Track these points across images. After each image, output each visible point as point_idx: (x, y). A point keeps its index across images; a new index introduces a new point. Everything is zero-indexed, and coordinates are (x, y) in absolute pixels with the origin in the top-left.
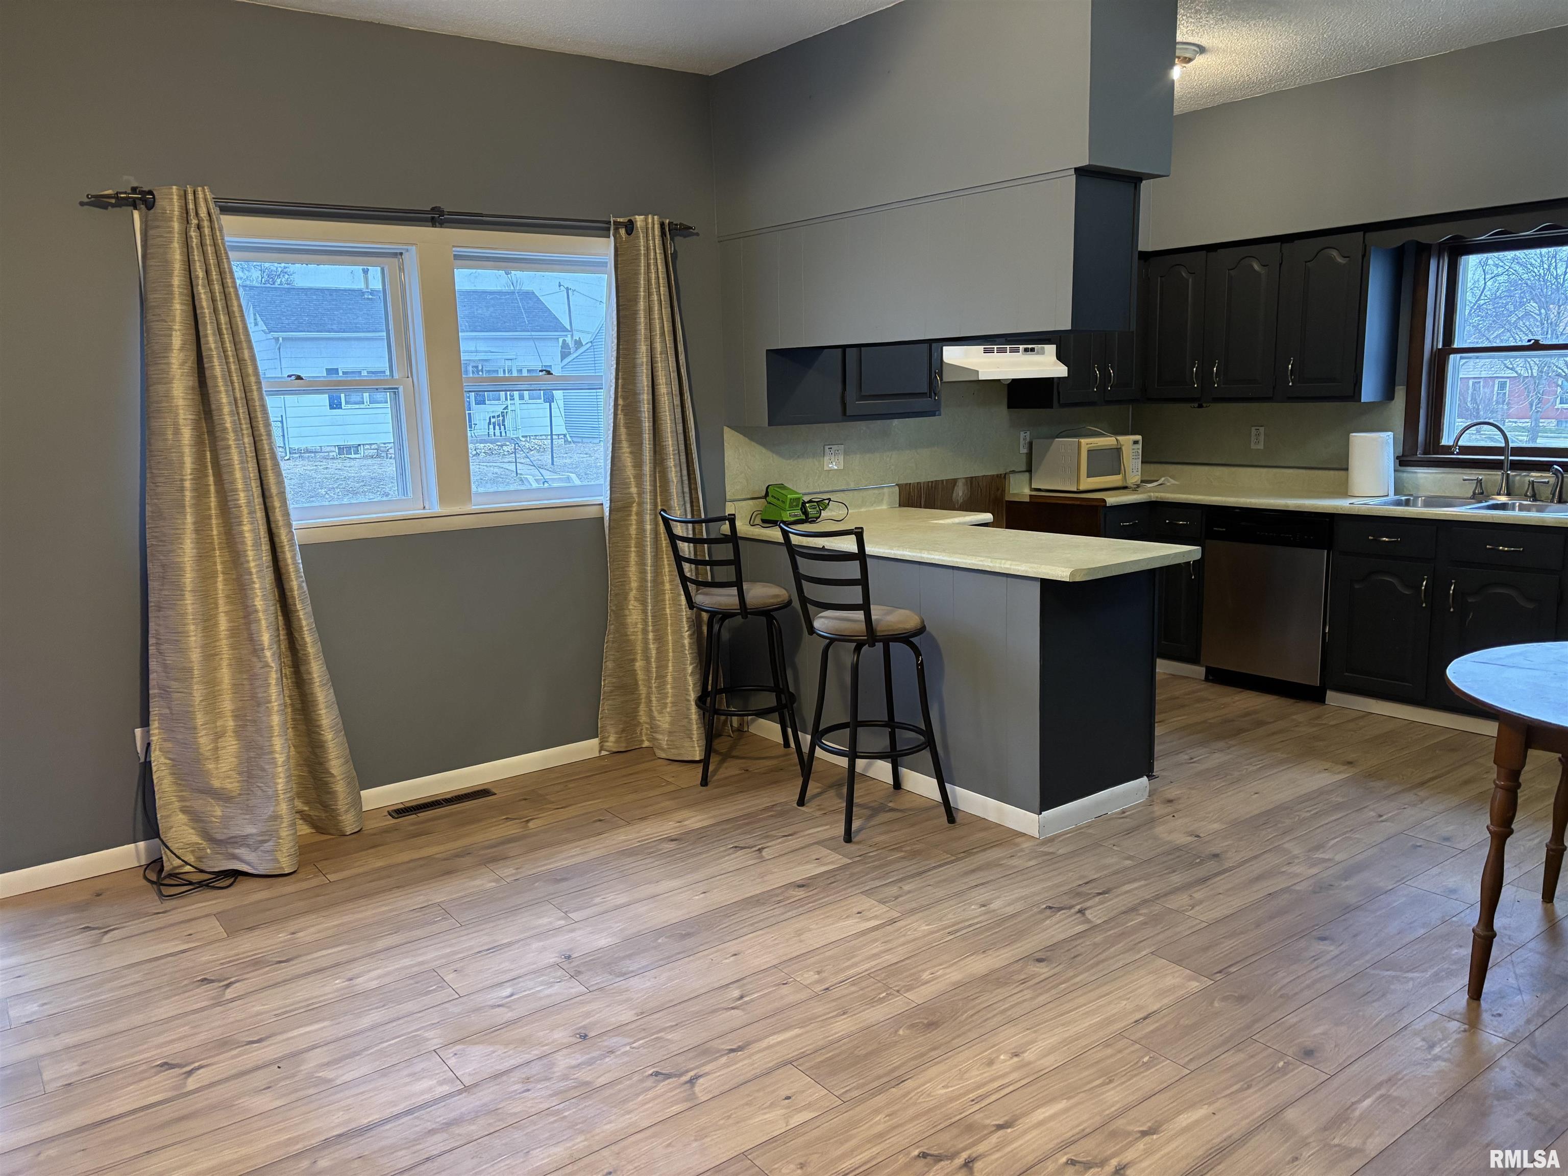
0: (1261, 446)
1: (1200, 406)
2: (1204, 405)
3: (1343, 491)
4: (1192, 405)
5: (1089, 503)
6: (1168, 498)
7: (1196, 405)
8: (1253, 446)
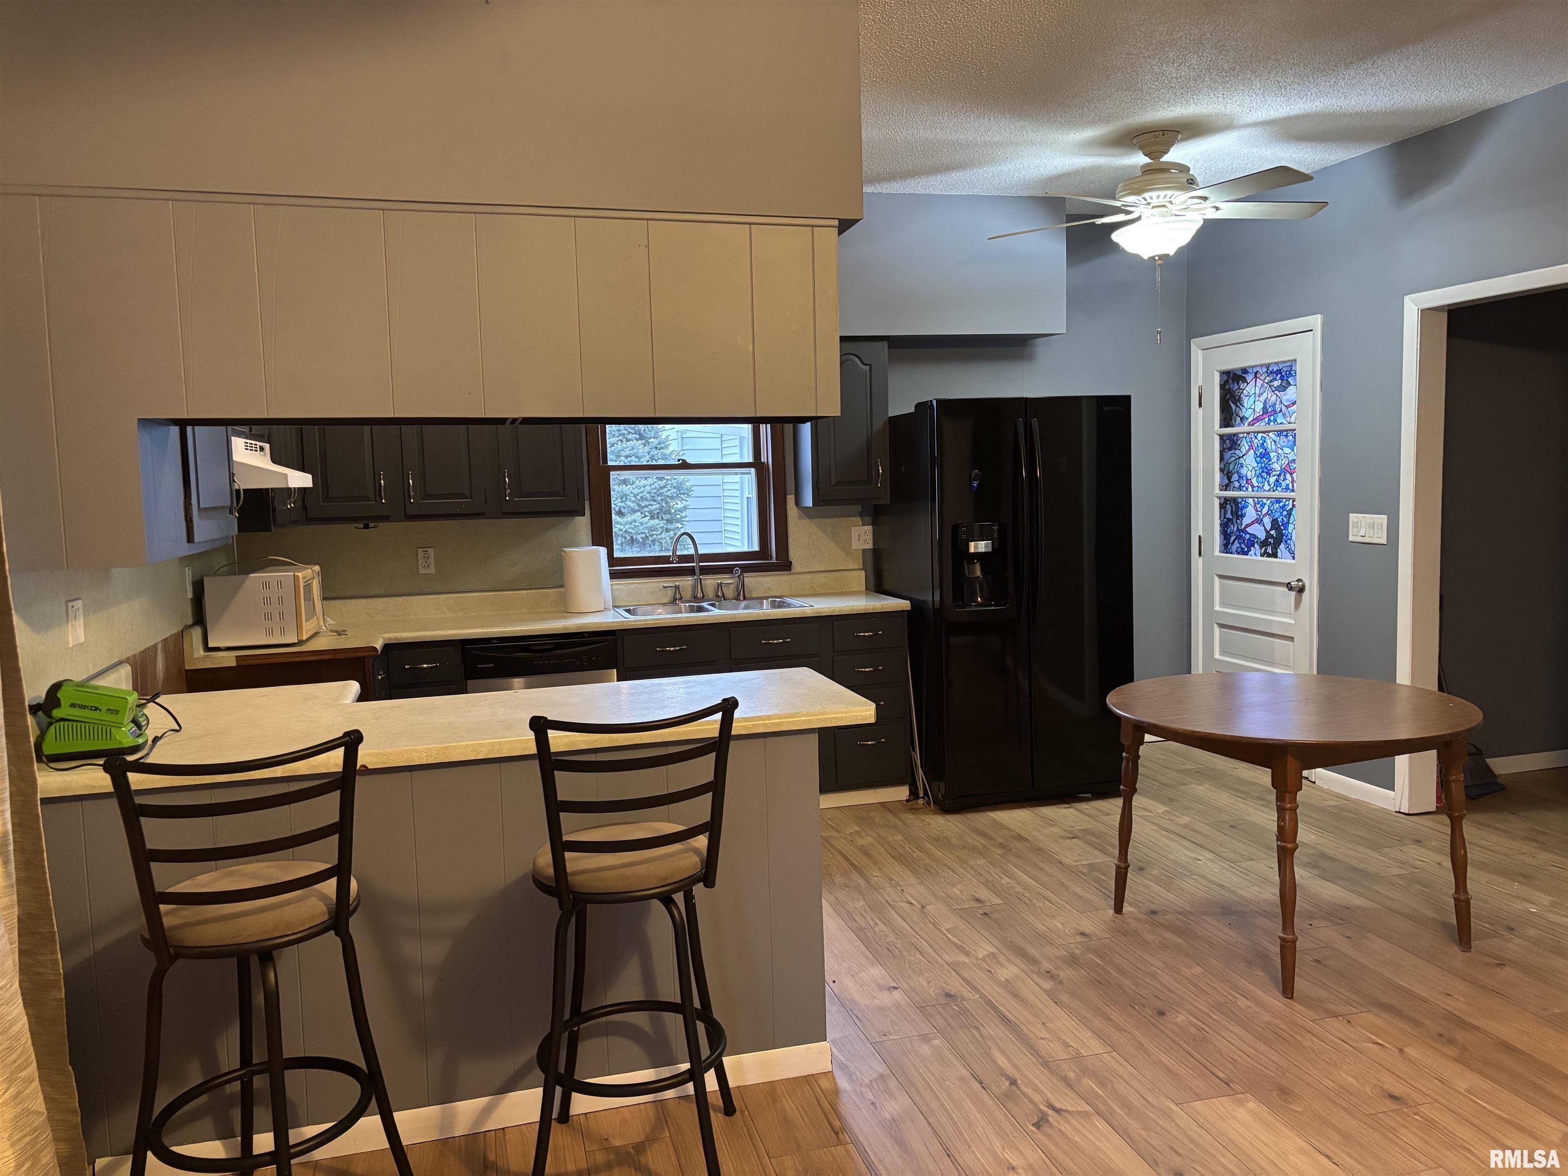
0: (432, 570)
1: (366, 527)
2: (371, 525)
3: (565, 608)
4: (356, 525)
5: (349, 655)
6: (406, 638)
7: (362, 526)
8: (422, 571)
